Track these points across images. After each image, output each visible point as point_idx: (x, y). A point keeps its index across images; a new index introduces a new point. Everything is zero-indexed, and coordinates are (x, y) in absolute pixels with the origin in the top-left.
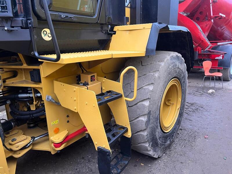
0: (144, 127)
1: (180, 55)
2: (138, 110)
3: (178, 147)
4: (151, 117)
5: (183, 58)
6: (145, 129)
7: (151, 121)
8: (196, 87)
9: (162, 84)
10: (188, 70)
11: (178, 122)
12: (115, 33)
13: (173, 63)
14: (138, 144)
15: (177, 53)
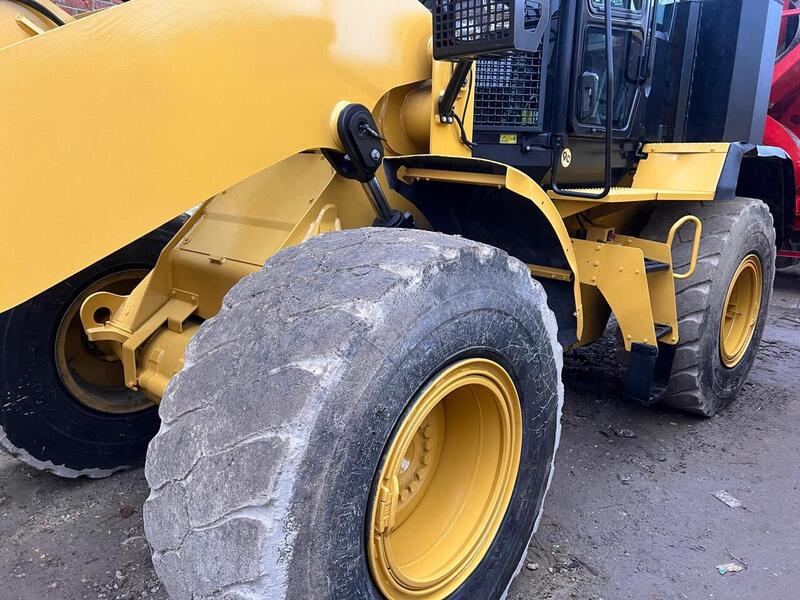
0: (695, 334)
1: (766, 206)
2: (686, 302)
3: (745, 410)
4: (709, 319)
5: (771, 215)
6: (697, 340)
7: (709, 327)
8: (781, 308)
9: (733, 258)
10: (778, 243)
11: (749, 357)
12: (645, 156)
13: (753, 221)
14: (676, 372)
15: (761, 201)
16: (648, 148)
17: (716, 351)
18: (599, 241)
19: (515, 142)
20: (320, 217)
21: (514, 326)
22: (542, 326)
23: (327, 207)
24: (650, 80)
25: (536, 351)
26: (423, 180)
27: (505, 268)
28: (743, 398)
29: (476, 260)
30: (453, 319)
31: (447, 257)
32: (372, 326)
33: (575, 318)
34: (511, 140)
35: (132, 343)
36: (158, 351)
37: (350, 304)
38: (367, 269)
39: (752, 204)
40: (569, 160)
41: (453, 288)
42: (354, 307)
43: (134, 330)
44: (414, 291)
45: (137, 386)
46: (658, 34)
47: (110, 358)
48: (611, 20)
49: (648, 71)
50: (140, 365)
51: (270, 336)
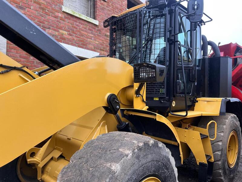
0: (219, 158)
1: (235, 116)
2: (215, 147)
4: (223, 153)
5: (237, 118)
6: (220, 160)
7: (223, 155)
9: (227, 133)
11: (237, 163)
12: (197, 101)
13: (232, 121)
14: (214, 171)
15: (234, 115)
16: (198, 99)
17: (226, 163)
18: (186, 128)
19: (158, 100)
20: (101, 125)
21: (161, 165)
22: (170, 163)
23: (103, 122)
24: (196, 81)
25: (169, 172)
26: (132, 115)
27: (158, 146)
28: (237, 178)
29: (149, 145)
30: (142, 166)
31: (140, 145)
32: (116, 172)
33: (180, 157)
34: (157, 99)
35: (41, 165)
36: (49, 168)
37: (110, 164)
38: (115, 151)
39: (231, 116)
40: (175, 104)
41: (142, 156)
42: (111, 165)
43: (42, 160)
44: (130, 158)
45: (41, 180)
46: (197, 68)
47: (33, 168)
48: (183, 66)
49: (195, 78)
50: (43, 172)
51: (84, 175)
